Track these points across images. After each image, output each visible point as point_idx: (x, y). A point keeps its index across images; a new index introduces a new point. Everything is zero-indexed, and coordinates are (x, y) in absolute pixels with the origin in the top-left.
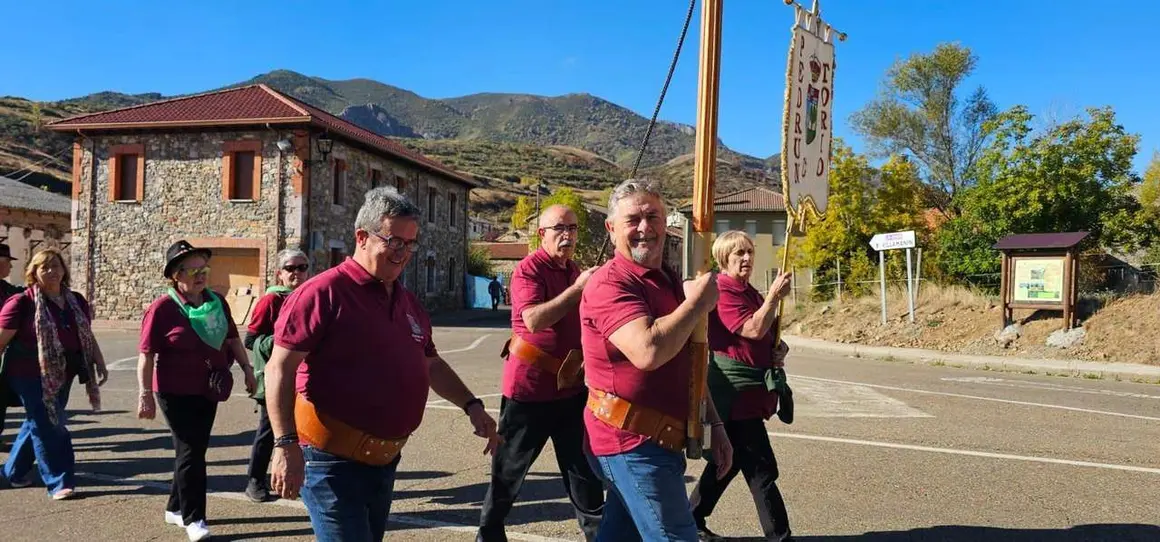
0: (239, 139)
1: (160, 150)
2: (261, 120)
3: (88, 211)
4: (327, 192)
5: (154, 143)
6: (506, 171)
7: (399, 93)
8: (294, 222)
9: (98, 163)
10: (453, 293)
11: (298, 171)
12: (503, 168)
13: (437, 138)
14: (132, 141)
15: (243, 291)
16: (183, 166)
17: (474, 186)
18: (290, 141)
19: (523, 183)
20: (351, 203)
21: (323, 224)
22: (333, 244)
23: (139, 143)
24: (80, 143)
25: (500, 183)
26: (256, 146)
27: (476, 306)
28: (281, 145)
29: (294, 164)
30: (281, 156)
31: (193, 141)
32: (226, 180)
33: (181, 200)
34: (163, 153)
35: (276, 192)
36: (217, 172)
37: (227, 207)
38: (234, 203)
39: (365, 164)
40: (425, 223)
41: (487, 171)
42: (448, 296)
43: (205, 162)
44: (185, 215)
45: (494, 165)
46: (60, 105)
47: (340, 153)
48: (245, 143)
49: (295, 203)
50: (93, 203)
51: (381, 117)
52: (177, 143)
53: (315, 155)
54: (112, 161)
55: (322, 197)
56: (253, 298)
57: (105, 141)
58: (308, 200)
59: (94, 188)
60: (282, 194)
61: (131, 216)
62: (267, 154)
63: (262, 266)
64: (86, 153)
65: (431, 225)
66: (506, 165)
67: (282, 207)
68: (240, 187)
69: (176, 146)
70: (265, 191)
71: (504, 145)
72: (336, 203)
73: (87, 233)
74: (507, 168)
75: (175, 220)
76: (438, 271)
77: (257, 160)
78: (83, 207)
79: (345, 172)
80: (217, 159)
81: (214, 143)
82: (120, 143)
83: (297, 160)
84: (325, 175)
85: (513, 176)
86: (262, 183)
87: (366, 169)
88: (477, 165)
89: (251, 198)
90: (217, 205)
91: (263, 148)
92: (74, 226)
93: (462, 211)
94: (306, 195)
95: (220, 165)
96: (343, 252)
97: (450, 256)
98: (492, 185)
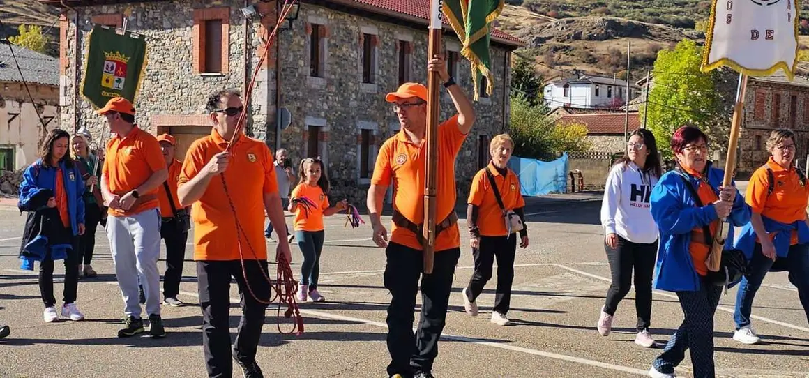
0: (208, 6)
1: (137, 20)
3: (74, 87)
4: (301, 63)
5: (132, 12)
6: (677, 13)
8: (261, 99)
9: (82, 37)
11: (263, 40)
12: (674, 9)
14: (112, 11)
18: (255, 8)
19: (697, 30)
20: (334, 73)
21: (296, 99)
22: (310, 121)
23: (117, 12)
24: (65, 13)
25: (664, 30)
26: (222, 14)
28: (247, 12)
29: (260, 32)
30: (247, 24)
31: (165, 10)
32: (196, 52)
34: (139, 24)
35: (243, 65)
36: (188, 44)
37: (198, 82)
38: (204, 77)
39: (353, 28)
41: (651, 14)
43: (178, 32)
44: (160, 90)
45: (660, 5)
47: (318, 17)
48: (213, 9)
49: (260, 76)
50: (78, 78)
52: (151, 12)
55: (294, 67)
57: (88, 11)
58: (277, 73)
59: (79, 62)
60: (248, 67)
62: (235, 20)
64: (71, 24)
66: (677, 5)
67: (248, 80)
69: (150, 16)
70: (233, 64)
72: (315, 74)
73: (73, 110)
74: (678, 9)
75: (151, 96)
77: (225, 27)
78: (69, 82)
79: (326, 40)
80: (188, 28)
81: (185, 11)
82: (101, 14)
83: (263, 28)
84: (299, 44)
85: (687, 20)
86: (229, 55)
87: (356, 34)
88: (638, 7)
89: (220, 71)
90: (189, 80)
91: (230, 13)
92: (62, 103)
93: (499, 79)
94: (274, 66)
95: (190, 35)
96: (324, 129)
97: (480, 133)
98: (654, 33)
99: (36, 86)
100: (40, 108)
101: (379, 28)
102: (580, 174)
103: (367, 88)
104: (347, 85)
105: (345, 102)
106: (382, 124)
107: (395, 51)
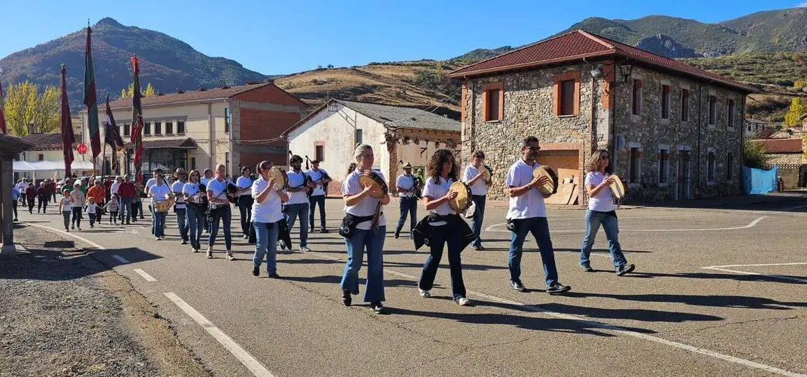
0: (565, 71)
1: (513, 84)
2: (578, 56)
3: (471, 129)
4: (627, 105)
5: (509, 80)
6: (780, 77)
7: (682, 23)
8: (604, 130)
9: (476, 97)
10: (731, 182)
11: (606, 91)
12: (777, 75)
13: (716, 55)
14: (496, 80)
15: (567, 180)
16: (527, 94)
17: (751, 92)
18: (600, 70)
19: (797, 86)
20: (645, 112)
21: (624, 130)
22: (632, 145)
23: (500, 81)
24: (465, 84)
25: (773, 87)
26: (574, 76)
27: (751, 193)
28: (594, 73)
29: (603, 86)
30: (594, 81)
31: (533, 76)
32: (555, 102)
33: (526, 118)
34: (515, 87)
35: (590, 108)
36: (549, 97)
37: (556, 121)
38: (561, 118)
39: (656, 81)
40: (706, 125)
41: (761, 78)
42: (725, 185)
43: (542, 90)
44: (529, 128)
45: (768, 73)
46: (452, 62)
47: (637, 75)
48: (569, 74)
49: (604, 115)
50: (473, 123)
51: (668, 43)
52: (523, 79)
53: (618, 78)
54: (484, 94)
55: (624, 108)
56: (575, 185)
57: (480, 82)
58: (614, 113)
59: (474, 114)
60: (594, 109)
61: (497, 130)
62: (584, 79)
63: (581, 163)
64: (469, 91)
65: (711, 127)
66: (779, 72)
67: (594, 118)
68: (565, 106)
69: (523, 81)
70: (582, 108)
71: (778, 55)
72: (634, 113)
73: (470, 144)
74: (780, 74)
75: (523, 132)
76: (717, 163)
77: (577, 85)
78: (467, 126)
79: (641, 89)
80: (550, 87)
81: (547, 76)
82: (488, 82)
83: (606, 83)
84: (626, 93)
85: (787, 81)
86: (580, 102)
87: (658, 85)
88: (752, 74)
89: (572, 113)
90: (550, 121)
91: (580, 76)
92: (463, 139)
93: (739, 114)
94: (612, 108)
95: (551, 92)
96: (640, 150)
97: (728, 151)
98: (766, 90)
99: (435, 131)
100: (437, 144)
101: (671, 82)
102: (781, 179)
103: (665, 121)
104: (653, 120)
105: (651, 132)
106: (672, 146)
107: (680, 96)
